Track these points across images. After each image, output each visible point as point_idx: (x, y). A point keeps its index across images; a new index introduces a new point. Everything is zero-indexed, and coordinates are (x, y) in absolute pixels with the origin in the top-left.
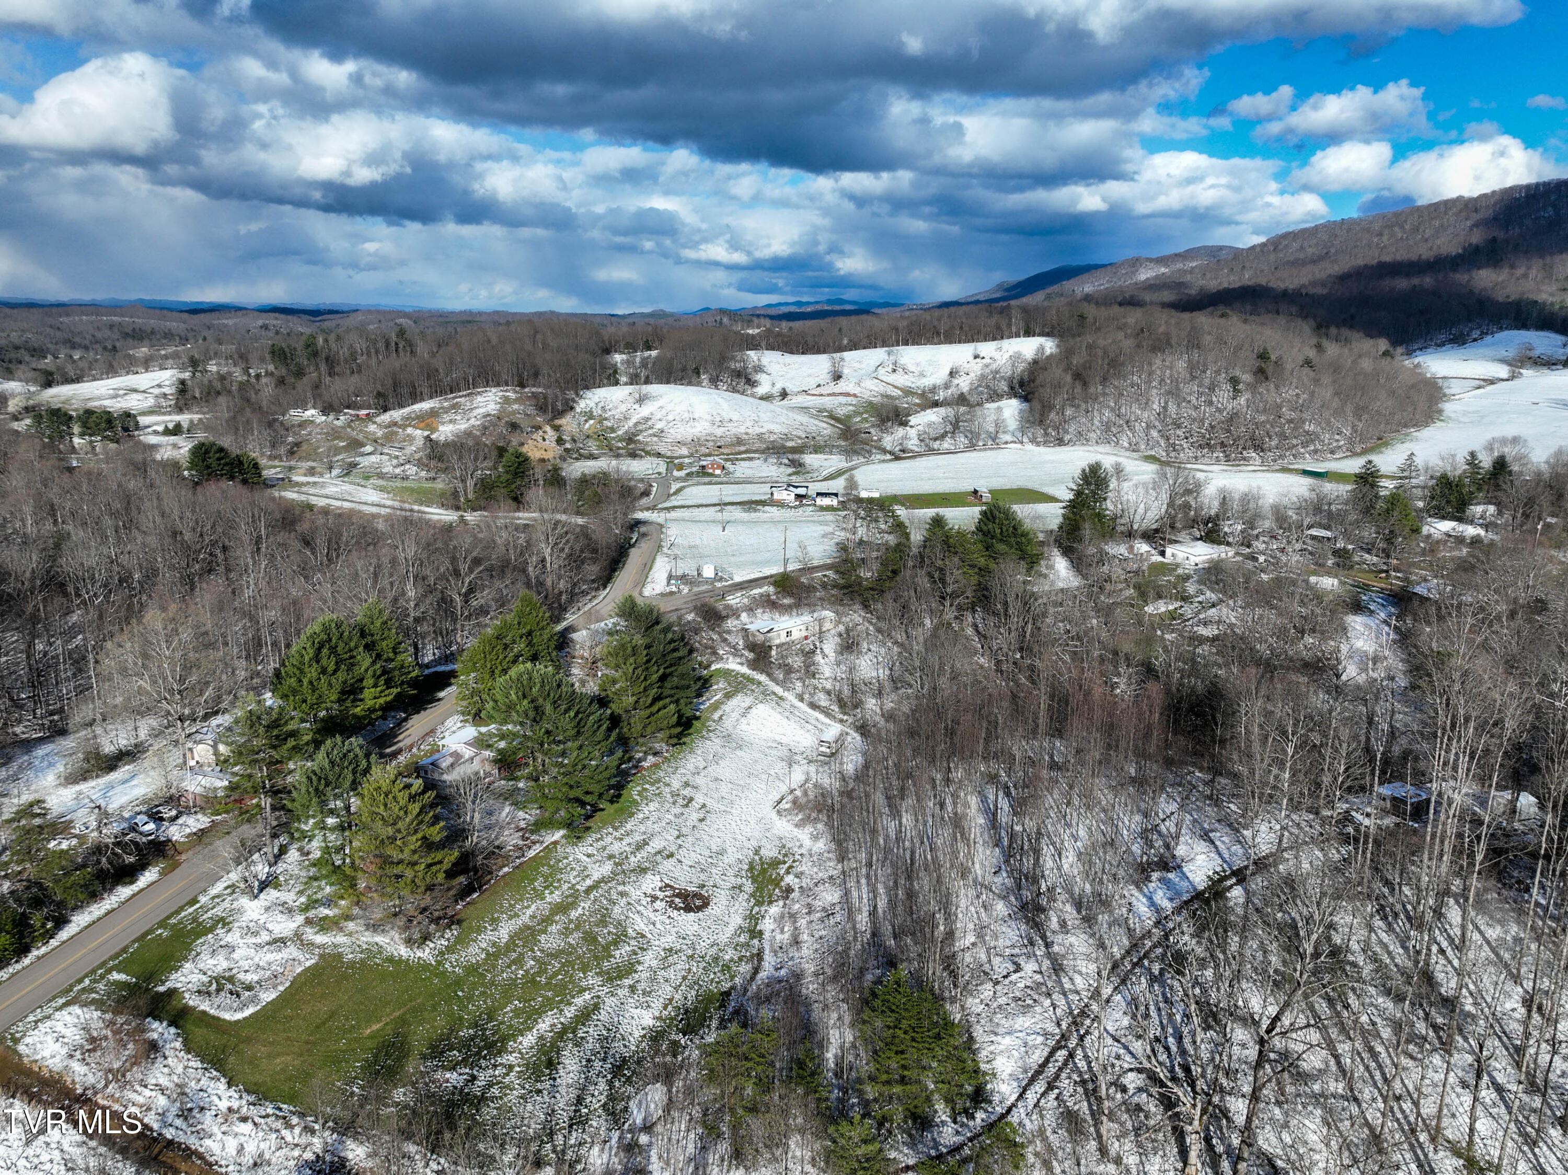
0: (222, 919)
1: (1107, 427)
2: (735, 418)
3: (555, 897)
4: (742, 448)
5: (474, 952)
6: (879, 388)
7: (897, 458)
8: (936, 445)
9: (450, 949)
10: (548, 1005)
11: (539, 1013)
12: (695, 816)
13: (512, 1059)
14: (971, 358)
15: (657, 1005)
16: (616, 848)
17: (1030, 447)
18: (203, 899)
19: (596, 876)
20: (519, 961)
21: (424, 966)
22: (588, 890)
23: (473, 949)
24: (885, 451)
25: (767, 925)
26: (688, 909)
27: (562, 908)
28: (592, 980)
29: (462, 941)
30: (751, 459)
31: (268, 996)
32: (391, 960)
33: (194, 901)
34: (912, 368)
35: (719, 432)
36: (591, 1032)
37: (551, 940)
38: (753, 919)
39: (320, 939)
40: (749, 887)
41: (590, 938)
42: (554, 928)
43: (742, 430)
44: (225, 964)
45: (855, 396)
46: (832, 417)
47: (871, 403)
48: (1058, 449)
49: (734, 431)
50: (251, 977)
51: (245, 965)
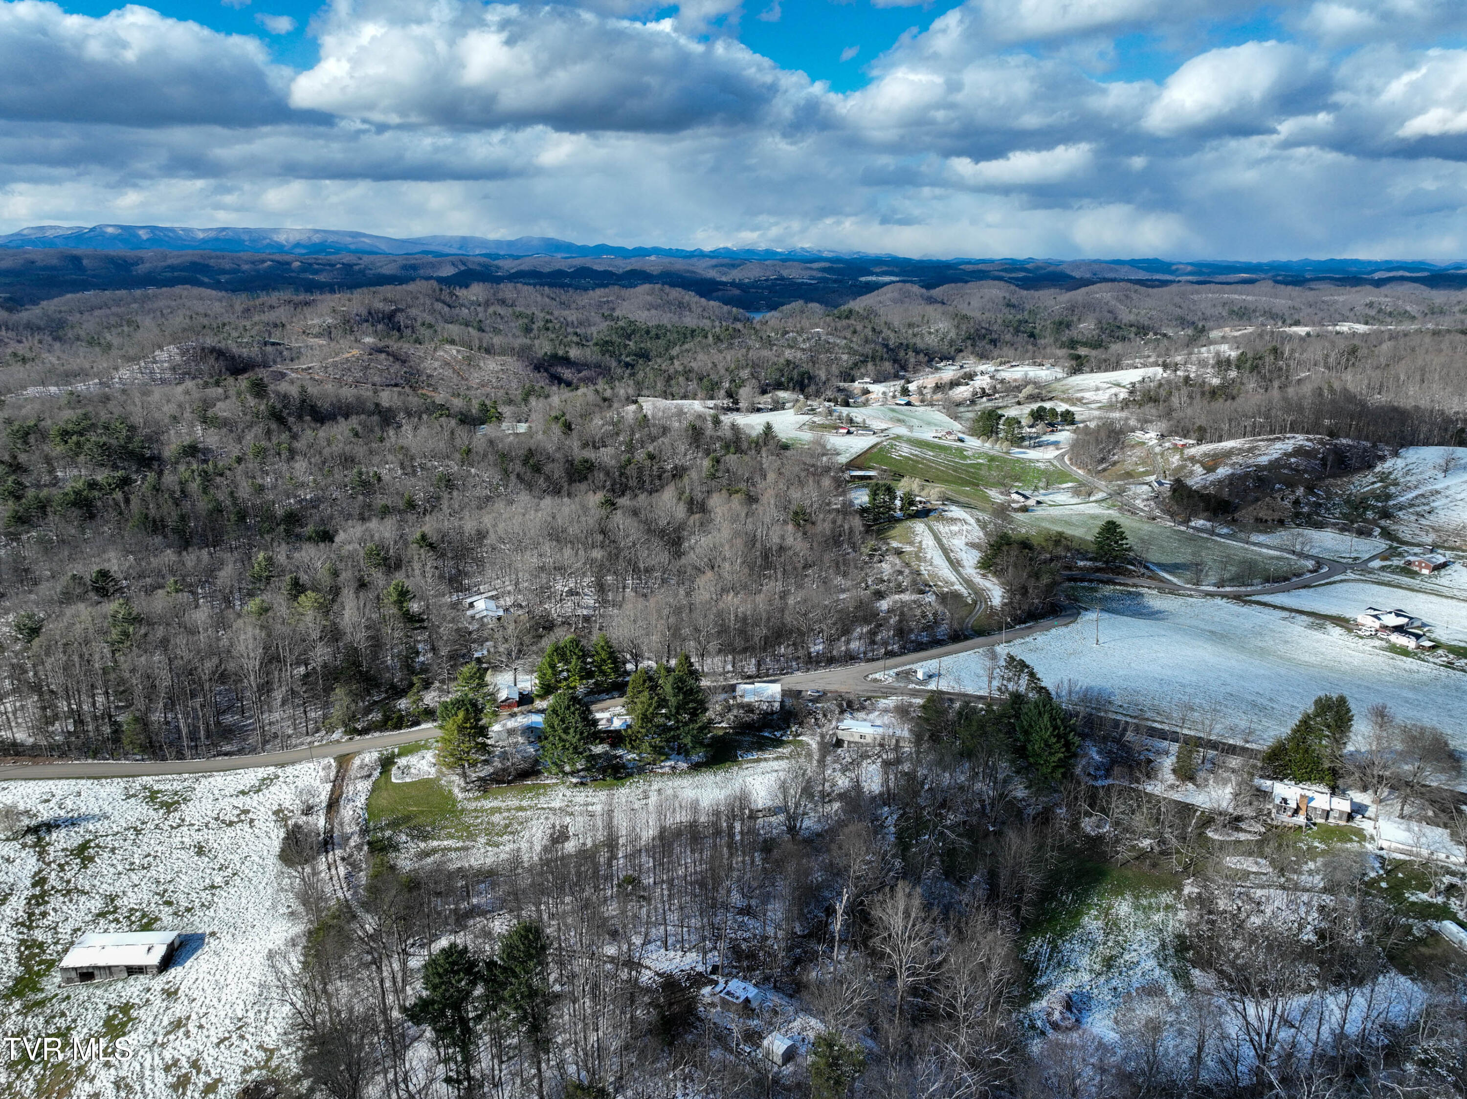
3: (525, 803)
5: (473, 805)
9: (469, 799)
10: (459, 838)
11: (453, 837)
13: (423, 845)
15: (480, 862)
16: (579, 799)
19: (552, 805)
20: (477, 817)
21: (455, 801)
22: (539, 808)
23: (474, 804)
27: (520, 809)
28: (482, 840)
29: (477, 799)
31: (408, 780)
32: (448, 790)
36: (452, 855)
37: (496, 818)
41: (507, 826)
42: (506, 814)
50: (413, 771)
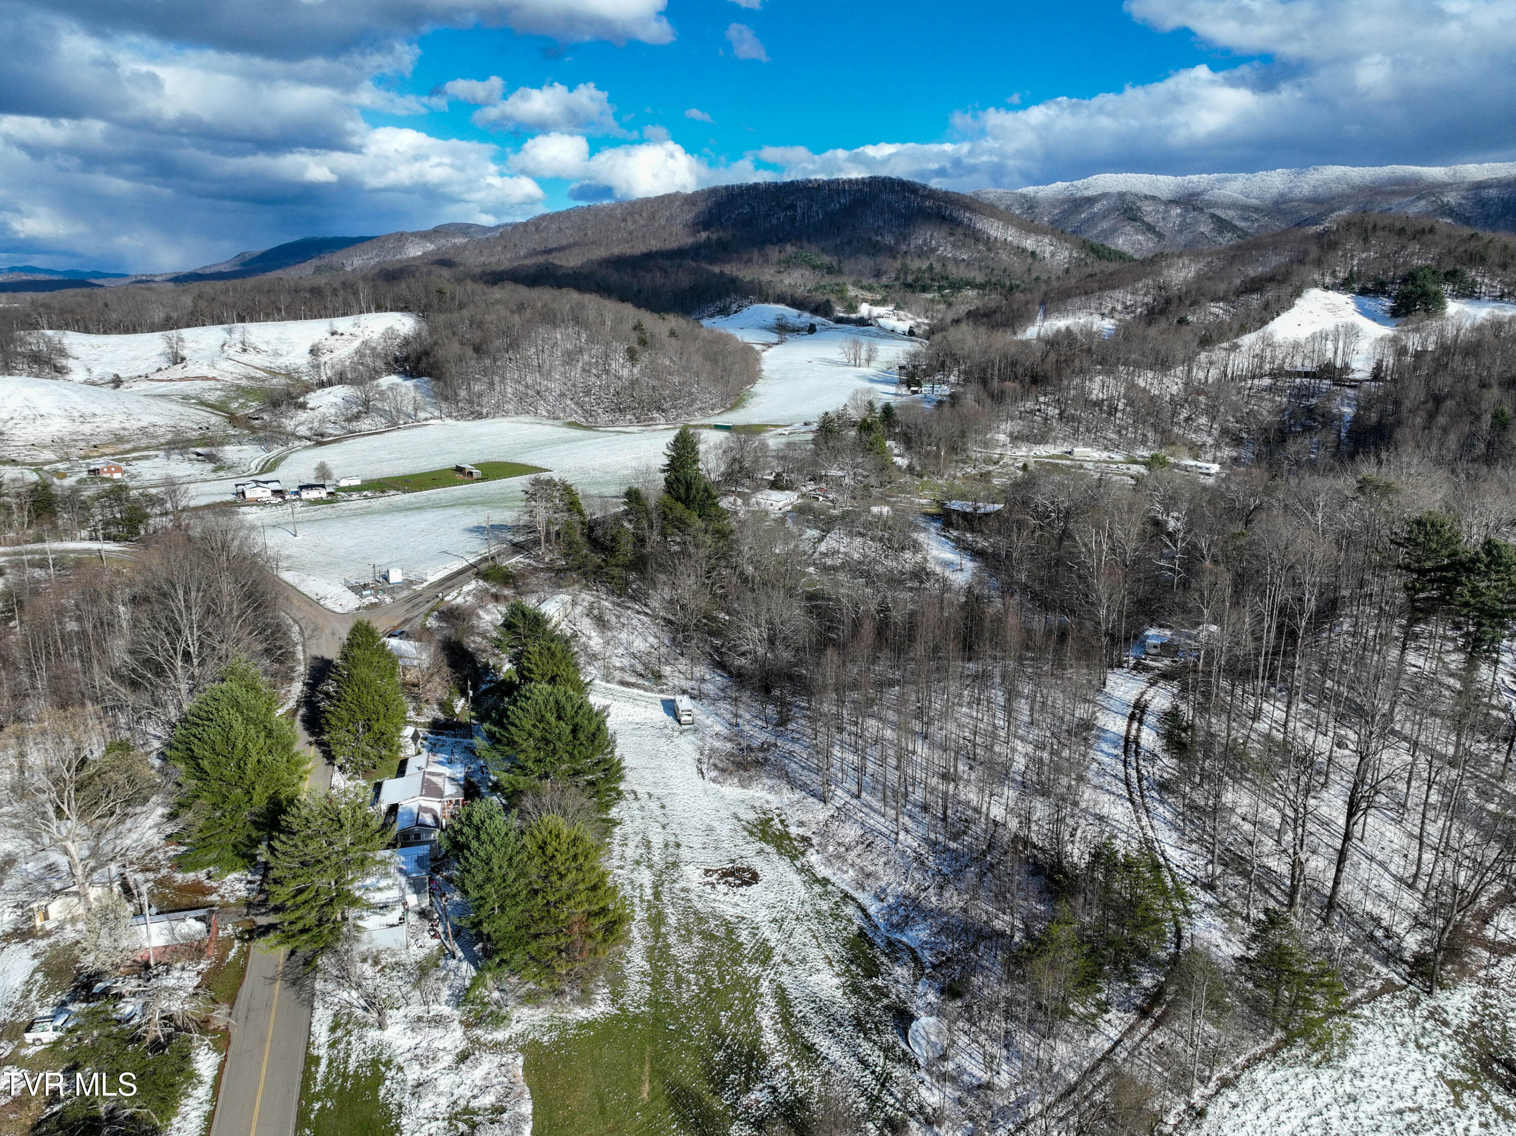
0: (375, 1063)
1: (521, 398)
2: (99, 411)
4: (128, 446)
5: (638, 988)
6: (240, 370)
7: (320, 444)
8: (354, 425)
9: (616, 994)
10: (749, 1003)
11: (750, 1013)
12: (654, 805)
13: (777, 1059)
14: (328, 335)
15: (822, 965)
16: (631, 852)
17: (449, 421)
18: (323, 1052)
19: (647, 883)
20: (679, 980)
22: (657, 895)
24: (300, 438)
25: (822, 871)
26: (748, 884)
27: (657, 920)
28: (753, 969)
29: (616, 983)
30: (147, 458)
32: (581, 1026)
33: (317, 1060)
34: (263, 347)
35: (87, 429)
36: (801, 1009)
38: (806, 871)
39: (500, 1035)
40: (769, 848)
41: (710, 936)
42: (672, 940)
43: (115, 425)
44: (443, 1102)
45: (214, 379)
46: (203, 403)
47: (238, 387)
48: (478, 422)
49: (105, 427)
50: (487, 1100)
51: (465, 1091)
